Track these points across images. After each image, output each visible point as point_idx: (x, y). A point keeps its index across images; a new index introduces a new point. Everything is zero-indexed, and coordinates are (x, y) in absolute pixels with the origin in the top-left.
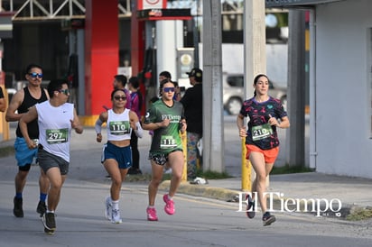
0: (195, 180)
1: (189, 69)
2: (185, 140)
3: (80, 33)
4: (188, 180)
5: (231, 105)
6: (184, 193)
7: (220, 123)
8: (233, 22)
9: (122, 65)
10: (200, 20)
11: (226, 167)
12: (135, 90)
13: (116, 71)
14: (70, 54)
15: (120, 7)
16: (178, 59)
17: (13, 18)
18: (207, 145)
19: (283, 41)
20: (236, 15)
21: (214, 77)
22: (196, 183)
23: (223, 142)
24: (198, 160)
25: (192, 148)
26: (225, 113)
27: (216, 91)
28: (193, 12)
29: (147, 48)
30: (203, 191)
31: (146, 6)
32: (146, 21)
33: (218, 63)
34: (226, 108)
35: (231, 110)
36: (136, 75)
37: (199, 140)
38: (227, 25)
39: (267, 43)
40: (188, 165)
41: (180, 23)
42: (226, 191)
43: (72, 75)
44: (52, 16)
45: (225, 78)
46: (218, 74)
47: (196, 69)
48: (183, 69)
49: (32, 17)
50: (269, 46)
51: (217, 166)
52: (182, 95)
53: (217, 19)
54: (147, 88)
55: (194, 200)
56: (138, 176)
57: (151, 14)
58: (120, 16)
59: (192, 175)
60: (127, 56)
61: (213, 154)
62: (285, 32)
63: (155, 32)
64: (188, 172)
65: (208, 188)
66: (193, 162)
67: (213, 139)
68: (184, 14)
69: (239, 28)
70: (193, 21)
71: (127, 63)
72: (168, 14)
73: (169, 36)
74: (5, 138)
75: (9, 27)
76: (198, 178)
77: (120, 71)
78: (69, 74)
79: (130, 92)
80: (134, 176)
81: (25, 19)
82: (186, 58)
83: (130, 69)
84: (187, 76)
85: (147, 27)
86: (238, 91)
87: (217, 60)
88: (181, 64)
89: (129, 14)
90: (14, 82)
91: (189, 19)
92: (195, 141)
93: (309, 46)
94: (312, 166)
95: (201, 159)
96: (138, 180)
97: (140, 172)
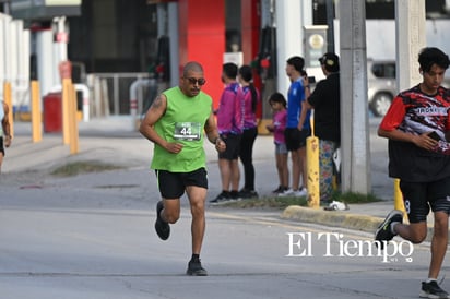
0: (331, 205)
1: (320, 54)
2: (317, 150)
3: (172, 7)
4: (321, 205)
5: (379, 102)
6: (316, 222)
7: (364, 127)
9: (229, 50)
11: (373, 187)
12: (247, 84)
13: (221, 59)
14: (159, 36)
16: (305, 41)
18: (347, 157)
21: (355, 64)
22: (332, 209)
23: (368, 153)
24: (334, 178)
25: (326, 162)
26: (370, 114)
27: (358, 83)
29: (263, 26)
30: (342, 219)
33: (360, 46)
34: (372, 107)
35: (379, 109)
36: (249, 63)
37: (335, 149)
39: (428, 18)
40: (321, 184)
42: (373, 219)
43: (162, 64)
45: (369, 66)
46: (361, 60)
47: (330, 55)
48: (312, 54)
50: (429, 23)
51: (360, 185)
52: (312, 90)
54: (263, 81)
56: (253, 200)
59: (326, 199)
60: (235, 39)
61: (355, 170)
63: (274, 5)
64: (321, 195)
65: (348, 215)
66: (328, 181)
67: (355, 149)
71: (235, 47)
74: (73, 151)
76: (335, 203)
77: (227, 58)
78: (158, 63)
79: (241, 86)
80: (247, 200)
82: (317, 40)
83: (241, 55)
84: (319, 63)
86: (387, 84)
87: (360, 40)
88: (310, 48)
90: (83, 75)
92: (330, 151)
95: (338, 176)
96: (252, 205)
97: (256, 194)
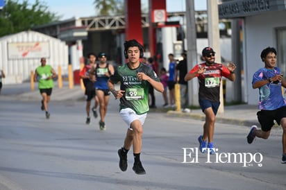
3: (122, 36)
6: (179, 117)
8: (202, 28)
10: (185, 27)
15: (143, 21)
16: (174, 47)
17: (88, 29)
19: (228, 36)
20: (204, 24)
28: (181, 23)
29: (157, 42)
30: (189, 116)
31: (156, 20)
32: (156, 28)
33: (195, 49)
38: (199, 29)
39: (220, 37)
41: (174, 29)
44: (107, 27)
46: (195, 55)
48: (177, 52)
49: (97, 28)
50: (221, 39)
53: (194, 26)
54: (158, 63)
55: (185, 121)
57: (159, 24)
58: (143, 26)
62: (230, 32)
63: (161, 34)
65: (192, 114)
68: (176, 24)
69: (205, 30)
70: (181, 28)
72: (168, 24)
73: (169, 35)
75: (85, 34)
81: (93, 29)
82: (178, 47)
83: (149, 53)
85: (158, 31)
87: (194, 47)
88: (176, 50)
89: (147, 25)
91: (179, 26)
93: (242, 39)
94: (246, 101)
